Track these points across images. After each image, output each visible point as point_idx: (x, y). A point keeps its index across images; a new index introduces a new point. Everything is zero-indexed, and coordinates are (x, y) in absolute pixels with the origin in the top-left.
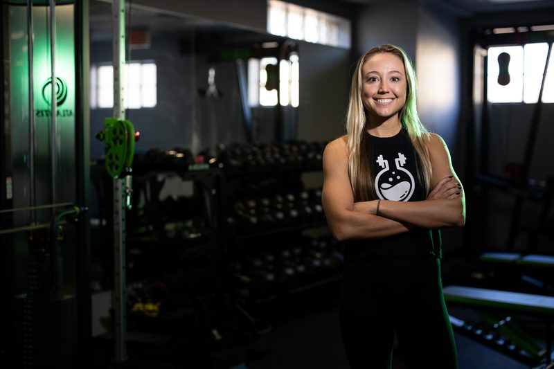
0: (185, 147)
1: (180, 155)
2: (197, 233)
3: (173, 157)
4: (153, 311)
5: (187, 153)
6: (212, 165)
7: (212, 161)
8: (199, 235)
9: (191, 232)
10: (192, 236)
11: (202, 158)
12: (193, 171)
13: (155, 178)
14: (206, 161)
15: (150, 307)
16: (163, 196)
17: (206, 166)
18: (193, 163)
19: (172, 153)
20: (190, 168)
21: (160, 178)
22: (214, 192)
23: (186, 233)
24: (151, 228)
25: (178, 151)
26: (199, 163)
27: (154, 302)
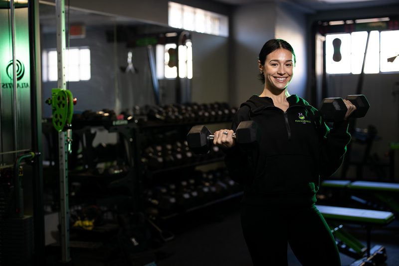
0: (110, 109)
1: (106, 114)
2: (119, 169)
3: (101, 116)
4: (89, 226)
5: (112, 113)
6: (129, 121)
7: (130, 118)
8: (121, 171)
9: (115, 170)
10: (116, 172)
11: (122, 116)
12: (116, 125)
13: (89, 131)
14: (126, 118)
15: (87, 223)
16: (95, 143)
17: (126, 122)
18: (116, 120)
19: (101, 113)
20: (114, 123)
21: (93, 131)
22: (131, 140)
23: (112, 170)
24: (87, 167)
25: (105, 111)
26: (120, 120)
27: (90, 220)
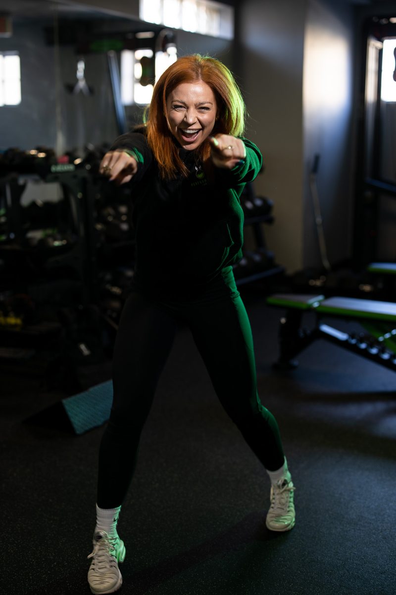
0: (48, 146)
1: (42, 155)
2: (61, 240)
3: (34, 157)
4: (15, 325)
5: (50, 153)
6: (77, 166)
7: (78, 161)
8: (64, 242)
9: (55, 240)
10: (57, 243)
11: (66, 159)
12: (56, 173)
13: (15, 181)
14: (71, 161)
15: (12, 320)
16: (25, 200)
17: (71, 168)
18: (56, 163)
19: (33, 152)
20: (53, 169)
21: (21, 181)
22: (80, 195)
23: (50, 240)
24: (12, 236)
25: (40, 150)
26: (63, 163)
27: (17, 316)
